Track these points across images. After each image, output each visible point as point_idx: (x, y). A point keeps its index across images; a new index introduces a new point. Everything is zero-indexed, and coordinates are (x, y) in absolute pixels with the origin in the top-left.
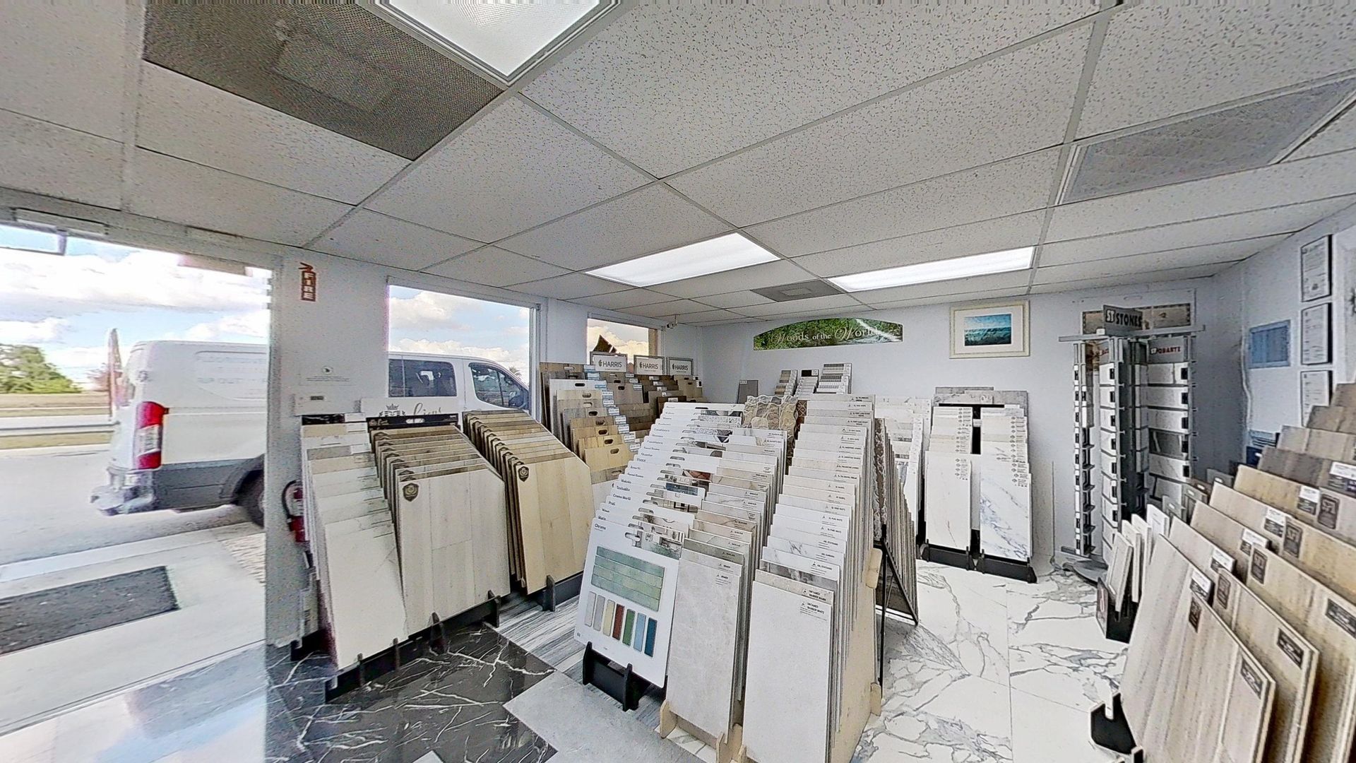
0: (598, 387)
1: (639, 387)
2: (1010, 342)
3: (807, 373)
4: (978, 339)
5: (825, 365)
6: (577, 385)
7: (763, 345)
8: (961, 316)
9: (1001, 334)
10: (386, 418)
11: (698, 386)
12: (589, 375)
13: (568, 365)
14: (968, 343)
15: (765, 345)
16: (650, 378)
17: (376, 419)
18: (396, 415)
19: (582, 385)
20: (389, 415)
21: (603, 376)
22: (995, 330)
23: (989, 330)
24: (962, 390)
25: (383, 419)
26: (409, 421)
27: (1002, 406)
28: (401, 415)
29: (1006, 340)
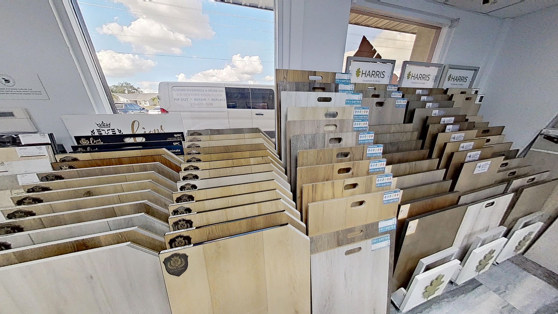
0: (349, 102)
1: (404, 102)
6: (321, 100)
10: (101, 137)
11: (477, 102)
12: (341, 87)
13: (314, 73)
16: (418, 92)
17: (87, 138)
18: (111, 133)
19: (328, 100)
20: (103, 133)
21: (359, 89)
25: (96, 138)
26: (128, 140)
28: (118, 133)
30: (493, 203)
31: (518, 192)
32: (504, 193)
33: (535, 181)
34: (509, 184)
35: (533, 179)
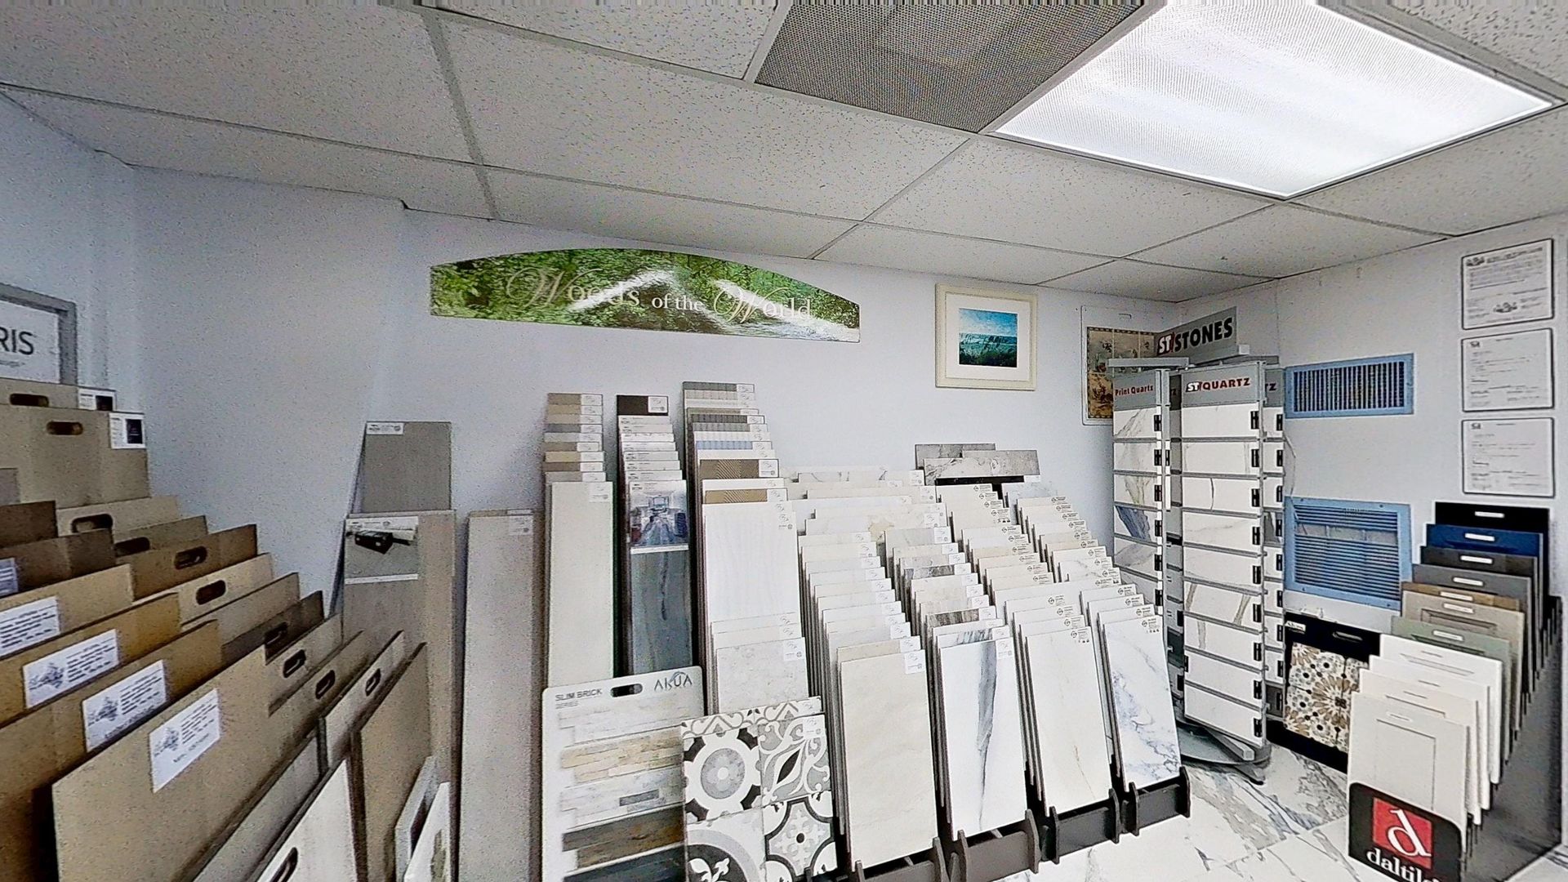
2: (1014, 365)
3: (631, 405)
4: (977, 353)
5: (687, 386)
7: (471, 301)
8: (955, 304)
9: (1004, 348)
14: (965, 359)
15: (481, 302)
22: (998, 340)
23: (991, 338)
24: (958, 452)
27: (1020, 479)
29: (1009, 360)
30: (293, 858)
31: (352, 748)
32: (323, 773)
33: (384, 676)
34: (321, 738)
35: (378, 674)
